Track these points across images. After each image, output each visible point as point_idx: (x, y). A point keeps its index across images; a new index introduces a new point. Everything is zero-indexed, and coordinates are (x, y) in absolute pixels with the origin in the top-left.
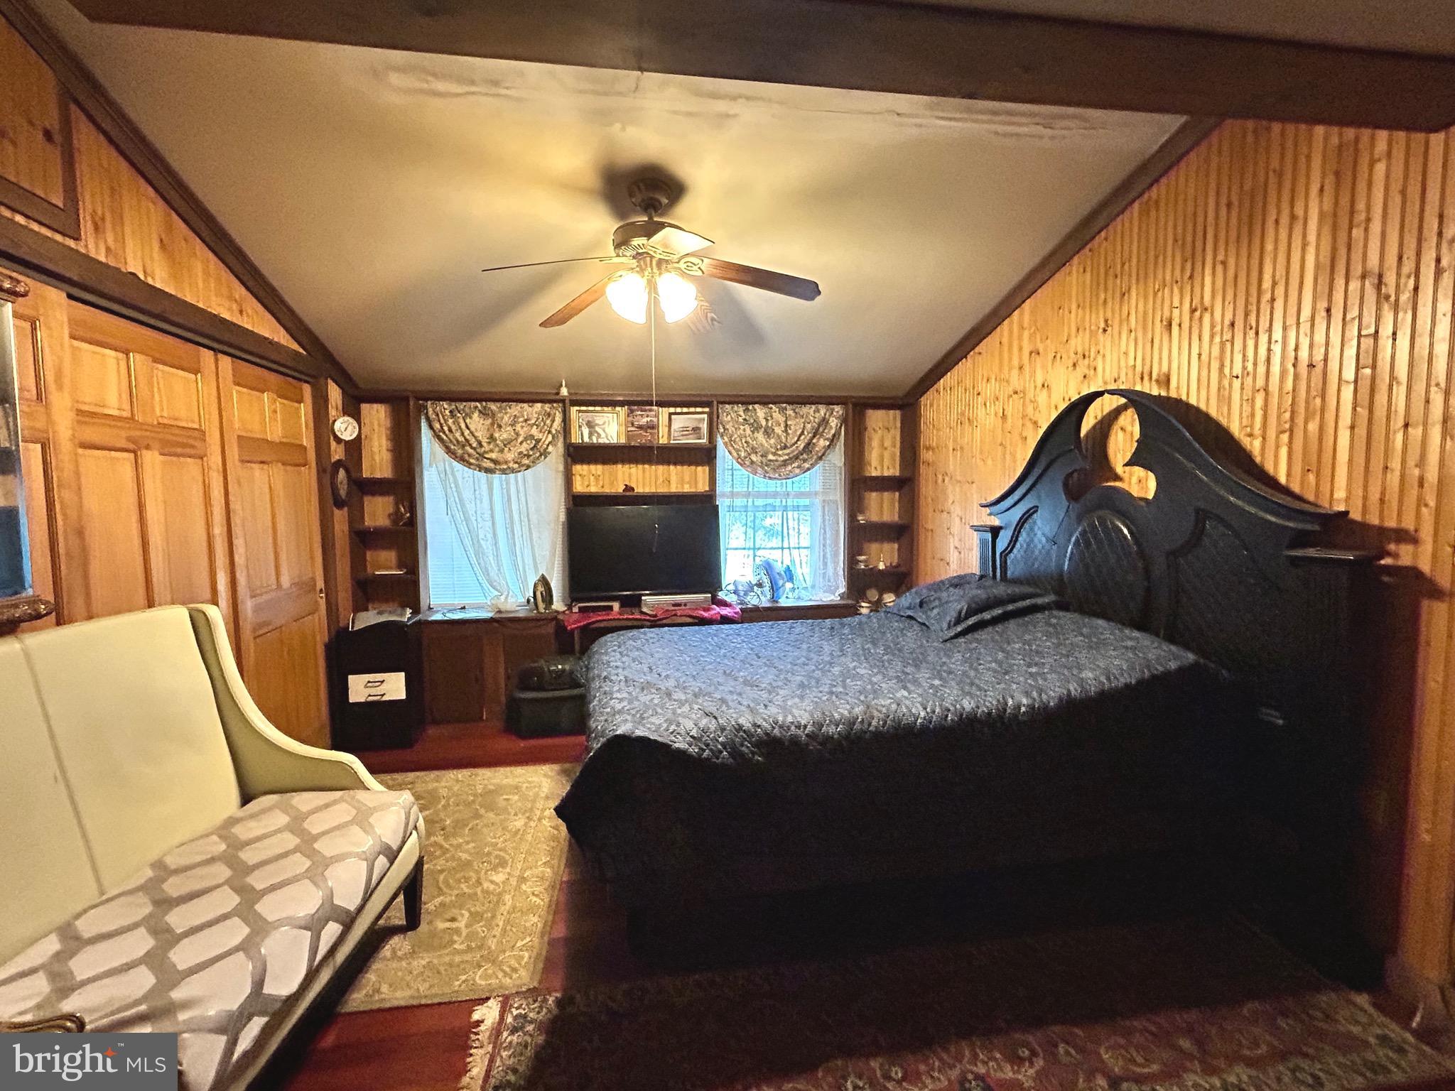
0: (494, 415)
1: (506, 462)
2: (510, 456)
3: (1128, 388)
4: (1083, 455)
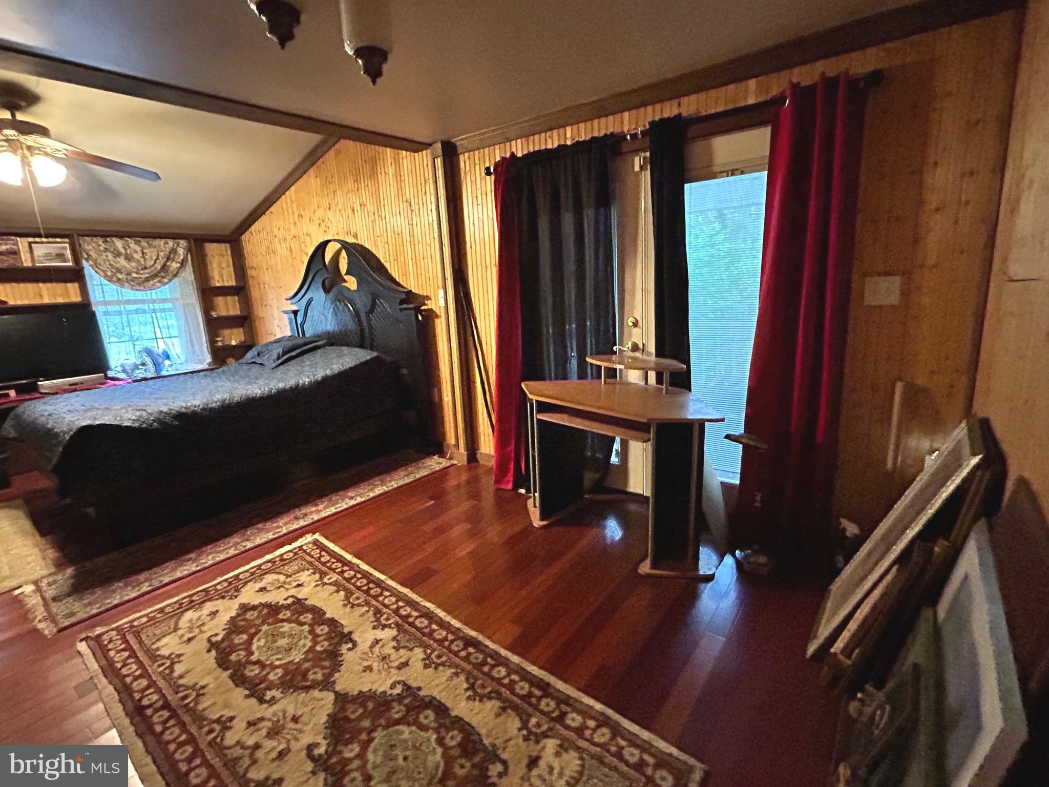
3: (341, 239)
4: (327, 270)
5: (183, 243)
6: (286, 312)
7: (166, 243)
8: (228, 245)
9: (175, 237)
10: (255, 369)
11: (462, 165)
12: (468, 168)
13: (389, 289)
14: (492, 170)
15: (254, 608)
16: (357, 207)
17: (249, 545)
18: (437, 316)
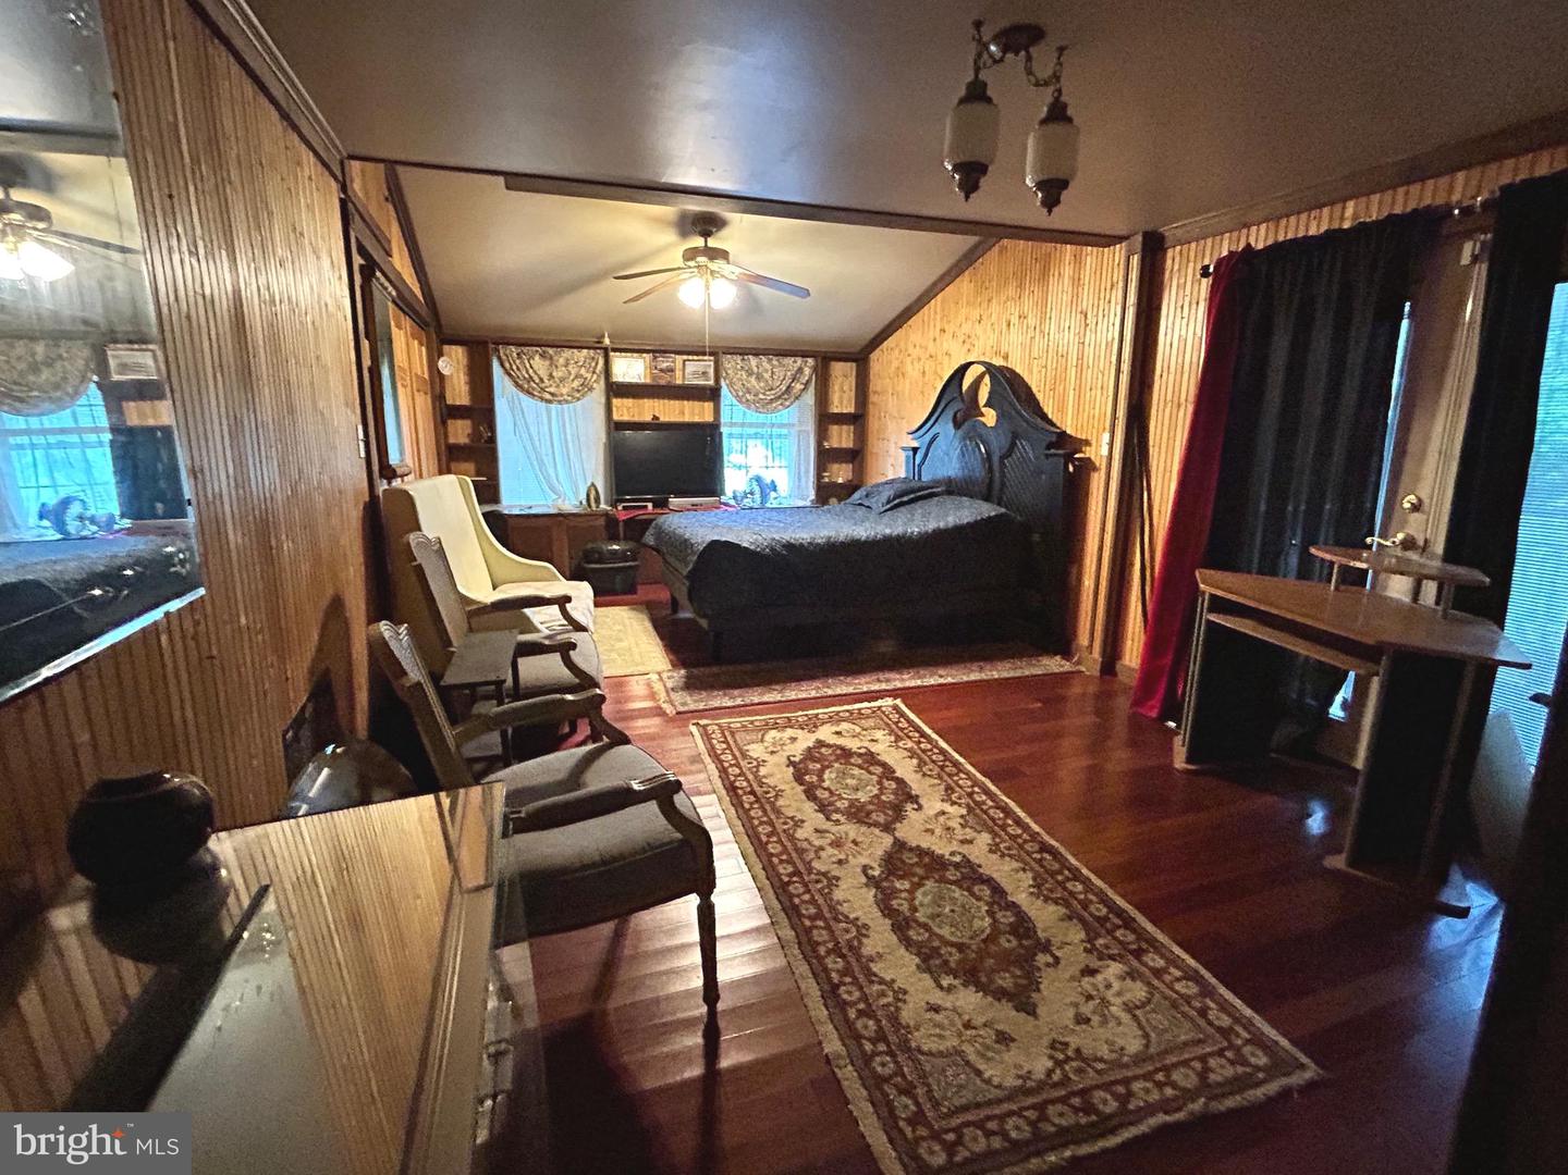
0: (551, 358)
1: (562, 395)
2: (564, 391)
3: (987, 360)
4: (963, 400)
5: (810, 361)
6: (904, 449)
7: (795, 362)
8: (854, 364)
9: (804, 355)
10: (861, 512)
11: (1169, 262)
12: (1176, 267)
13: (1036, 428)
14: (1211, 270)
15: (829, 746)
16: (1014, 320)
17: (830, 692)
18: (1095, 469)
